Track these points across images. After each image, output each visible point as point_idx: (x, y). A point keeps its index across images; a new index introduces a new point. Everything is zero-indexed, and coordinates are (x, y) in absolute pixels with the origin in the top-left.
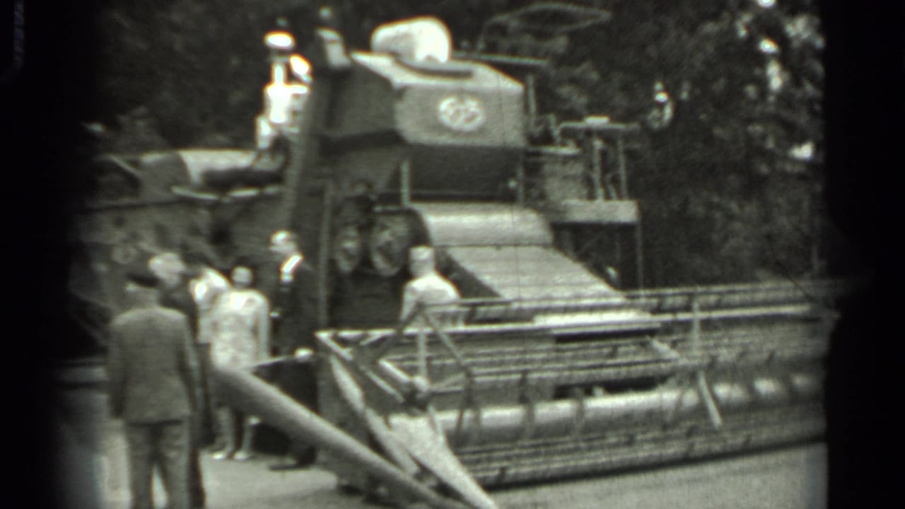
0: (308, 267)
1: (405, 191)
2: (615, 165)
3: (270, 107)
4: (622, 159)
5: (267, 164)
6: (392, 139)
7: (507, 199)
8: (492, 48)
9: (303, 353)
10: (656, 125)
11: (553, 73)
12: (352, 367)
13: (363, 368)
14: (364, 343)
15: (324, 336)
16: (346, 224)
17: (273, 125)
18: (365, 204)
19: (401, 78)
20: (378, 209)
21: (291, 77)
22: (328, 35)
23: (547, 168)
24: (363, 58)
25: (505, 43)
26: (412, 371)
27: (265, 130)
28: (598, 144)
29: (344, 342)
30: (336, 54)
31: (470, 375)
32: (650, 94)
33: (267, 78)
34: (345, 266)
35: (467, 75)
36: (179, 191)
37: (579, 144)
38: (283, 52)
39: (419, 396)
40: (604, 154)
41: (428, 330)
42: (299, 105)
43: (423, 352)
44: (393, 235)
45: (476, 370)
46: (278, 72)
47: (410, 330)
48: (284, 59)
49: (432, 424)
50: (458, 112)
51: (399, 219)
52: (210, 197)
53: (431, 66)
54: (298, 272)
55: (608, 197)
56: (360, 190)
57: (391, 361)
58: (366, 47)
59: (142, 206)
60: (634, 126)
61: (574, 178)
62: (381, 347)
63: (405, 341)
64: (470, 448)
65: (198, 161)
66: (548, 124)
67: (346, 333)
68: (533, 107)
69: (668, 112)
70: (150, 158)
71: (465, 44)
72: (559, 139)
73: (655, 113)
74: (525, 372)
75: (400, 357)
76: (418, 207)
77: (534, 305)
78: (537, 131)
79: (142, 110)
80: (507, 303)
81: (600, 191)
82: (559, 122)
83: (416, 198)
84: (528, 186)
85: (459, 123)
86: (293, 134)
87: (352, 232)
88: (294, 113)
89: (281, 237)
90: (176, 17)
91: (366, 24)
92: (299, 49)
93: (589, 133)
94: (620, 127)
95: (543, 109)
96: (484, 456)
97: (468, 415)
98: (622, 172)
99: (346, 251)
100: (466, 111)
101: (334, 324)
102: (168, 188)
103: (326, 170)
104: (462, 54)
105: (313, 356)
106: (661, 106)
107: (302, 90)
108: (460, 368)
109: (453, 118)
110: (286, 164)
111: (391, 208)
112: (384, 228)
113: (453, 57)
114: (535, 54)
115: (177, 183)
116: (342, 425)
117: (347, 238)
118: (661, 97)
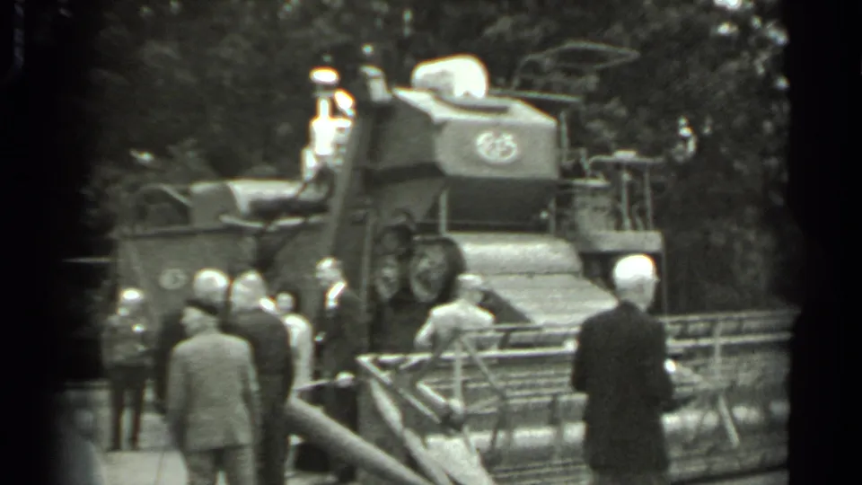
0: (351, 294)
1: (443, 221)
2: (642, 197)
3: (314, 140)
4: (648, 192)
5: (311, 194)
6: (431, 170)
7: (539, 229)
8: (526, 85)
9: (344, 378)
10: (680, 159)
11: (583, 108)
12: (391, 390)
13: (401, 391)
14: (403, 367)
15: (365, 360)
16: (387, 253)
17: (319, 157)
18: (404, 234)
19: (439, 112)
20: (417, 238)
21: (335, 111)
22: (371, 71)
23: (578, 200)
24: (404, 94)
25: (540, 81)
26: (448, 394)
27: (310, 161)
28: (626, 177)
29: (383, 366)
30: (379, 90)
31: (504, 398)
32: (675, 128)
33: (312, 112)
34: (385, 292)
35: (502, 110)
36: (227, 219)
37: (608, 177)
38: (328, 88)
39: (454, 418)
40: (631, 187)
41: (465, 355)
42: (343, 137)
43: (459, 376)
44: (431, 263)
45: (509, 393)
46: (324, 106)
47: (447, 355)
48: (328, 94)
49: (467, 443)
50: (494, 146)
51: (437, 248)
52: (257, 225)
53: (469, 102)
54: (342, 299)
55: (635, 227)
56: (401, 220)
57: (428, 384)
58: (406, 82)
59: (192, 234)
60: (660, 160)
61: (603, 209)
62: (420, 370)
63: (443, 365)
64: (503, 467)
65: (246, 190)
66: (579, 157)
67: (387, 358)
68: (565, 141)
69: (691, 146)
70: (200, 188)
71: (501, 80)
72: (589, 172)
73: (680, 146)
74: (555, 396)
75: (436, 380)
76: (456, 237)
77: (563, 330)
78: (568, 163)
79: (190, 141)
80: (538, 329)
81: (627, 222)
82: (590, 155)
83: (454, 227)
84: (559, 217)
85: (495, 156)
86: (338, 166)
87: (391, 260)
88: (338, 145)
89: (327, 265)
90: (226, 52)
91: (408, 61)
92: (343, 84)
93: (619, 166)
94: (648, 161)
95: (575, 143)
96: (516, 474)
97: (501, 435)
98: (648, 203)
99: (386, 280)
100: (502, 144)
101: (374, 348)
102: (217, 218)
103: (368, 201)
104: (498, 91)
105: (354, 380)
106: (685, 140)
107: (347, 123)
108: (493, 391)
109: (489, 152)
110: (330, 194)
111: (429, 237)
112: (422, 256)
113: (489, 94)
114: (566, 90)
115: (225, 212)
116: (381, 444)
117: (385, 265)
118: (685, 132)
